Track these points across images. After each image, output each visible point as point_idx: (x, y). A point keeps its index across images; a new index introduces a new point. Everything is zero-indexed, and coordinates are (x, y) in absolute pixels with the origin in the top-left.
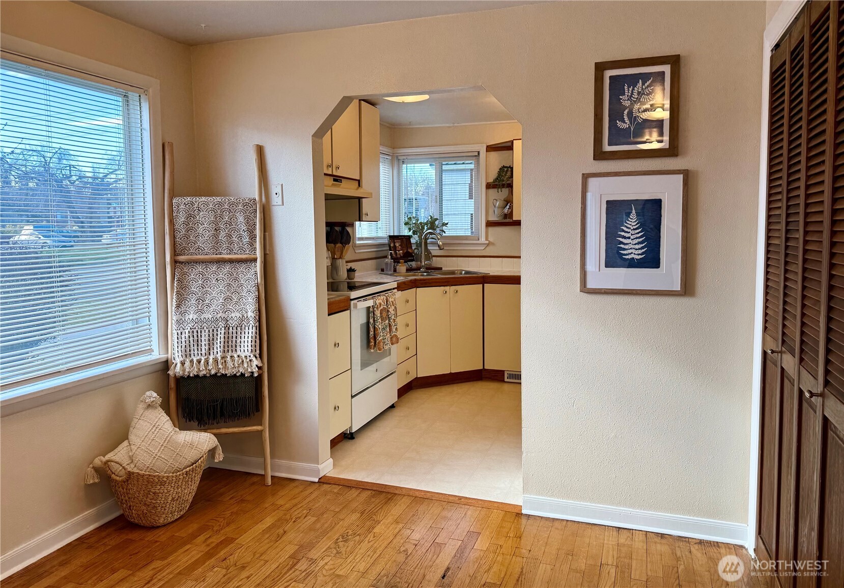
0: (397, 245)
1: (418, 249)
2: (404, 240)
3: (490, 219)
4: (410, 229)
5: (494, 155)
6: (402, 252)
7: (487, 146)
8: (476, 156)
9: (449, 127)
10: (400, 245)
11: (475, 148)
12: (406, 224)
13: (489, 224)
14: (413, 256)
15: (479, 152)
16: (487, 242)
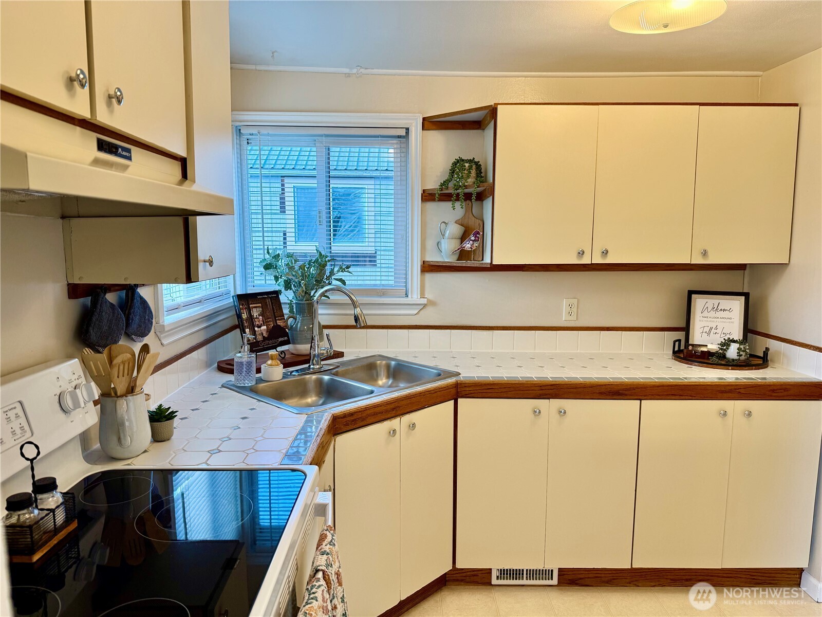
0: (255, 313)
1: (295, 319)
2: (268, 301)
3: (427, 259)
4: (276, 278)
5: (437, 138)
6: (265, 327)
7: (424, 119)
8: (399, 137)
9: (348, 75)
10: (262, 314)
11: (399, 120)
12: (267, 267)
13: (429, 268)
14: (286, 335)
15: (407, 129)
16: (424, 301)
